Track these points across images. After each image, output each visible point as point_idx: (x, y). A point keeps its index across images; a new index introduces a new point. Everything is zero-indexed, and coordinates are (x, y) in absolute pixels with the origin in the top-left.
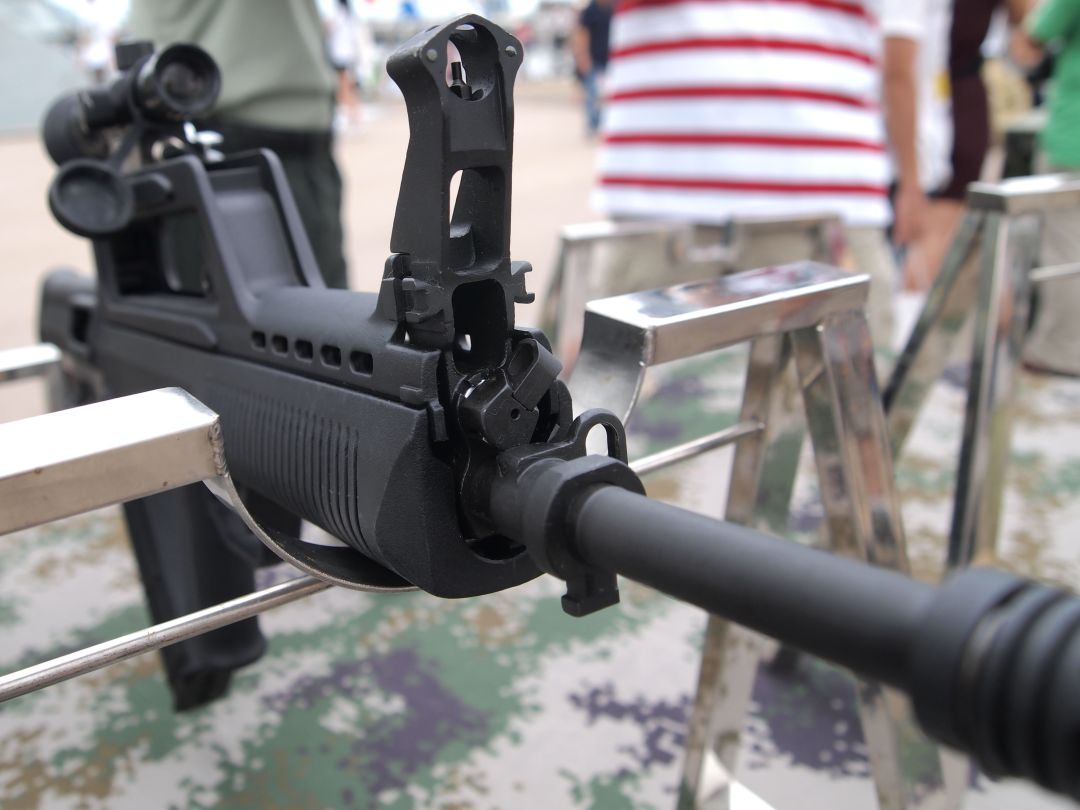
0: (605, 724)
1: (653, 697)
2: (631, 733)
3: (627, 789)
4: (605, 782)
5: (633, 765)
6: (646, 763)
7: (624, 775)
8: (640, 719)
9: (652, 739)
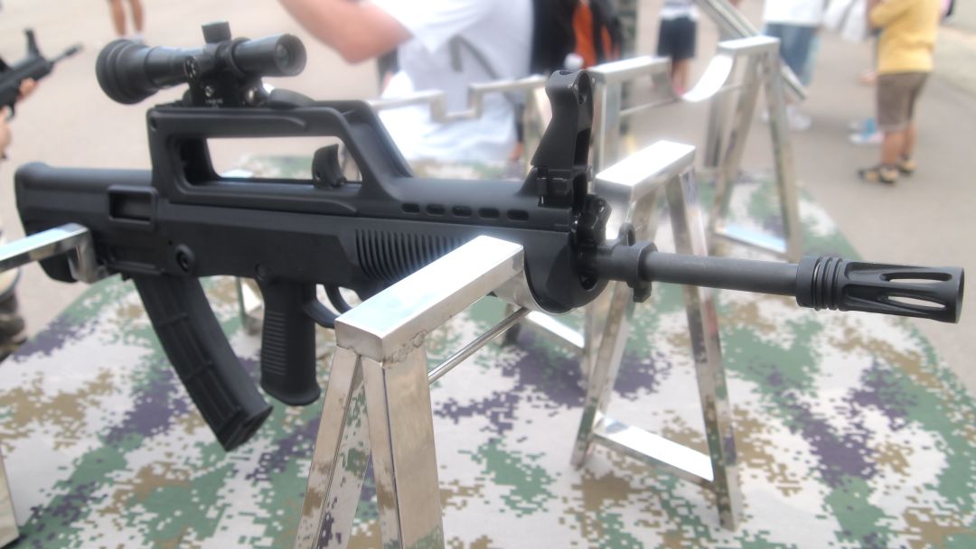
0: (463, 420)
1: (479, 399)
2: (481, 420)
3: (499, 447)
4: (485, 448)
5: (494, 435)
6: (500, 432)
7: (492, 441)
8: (481, 412)
9: (494, 418)
